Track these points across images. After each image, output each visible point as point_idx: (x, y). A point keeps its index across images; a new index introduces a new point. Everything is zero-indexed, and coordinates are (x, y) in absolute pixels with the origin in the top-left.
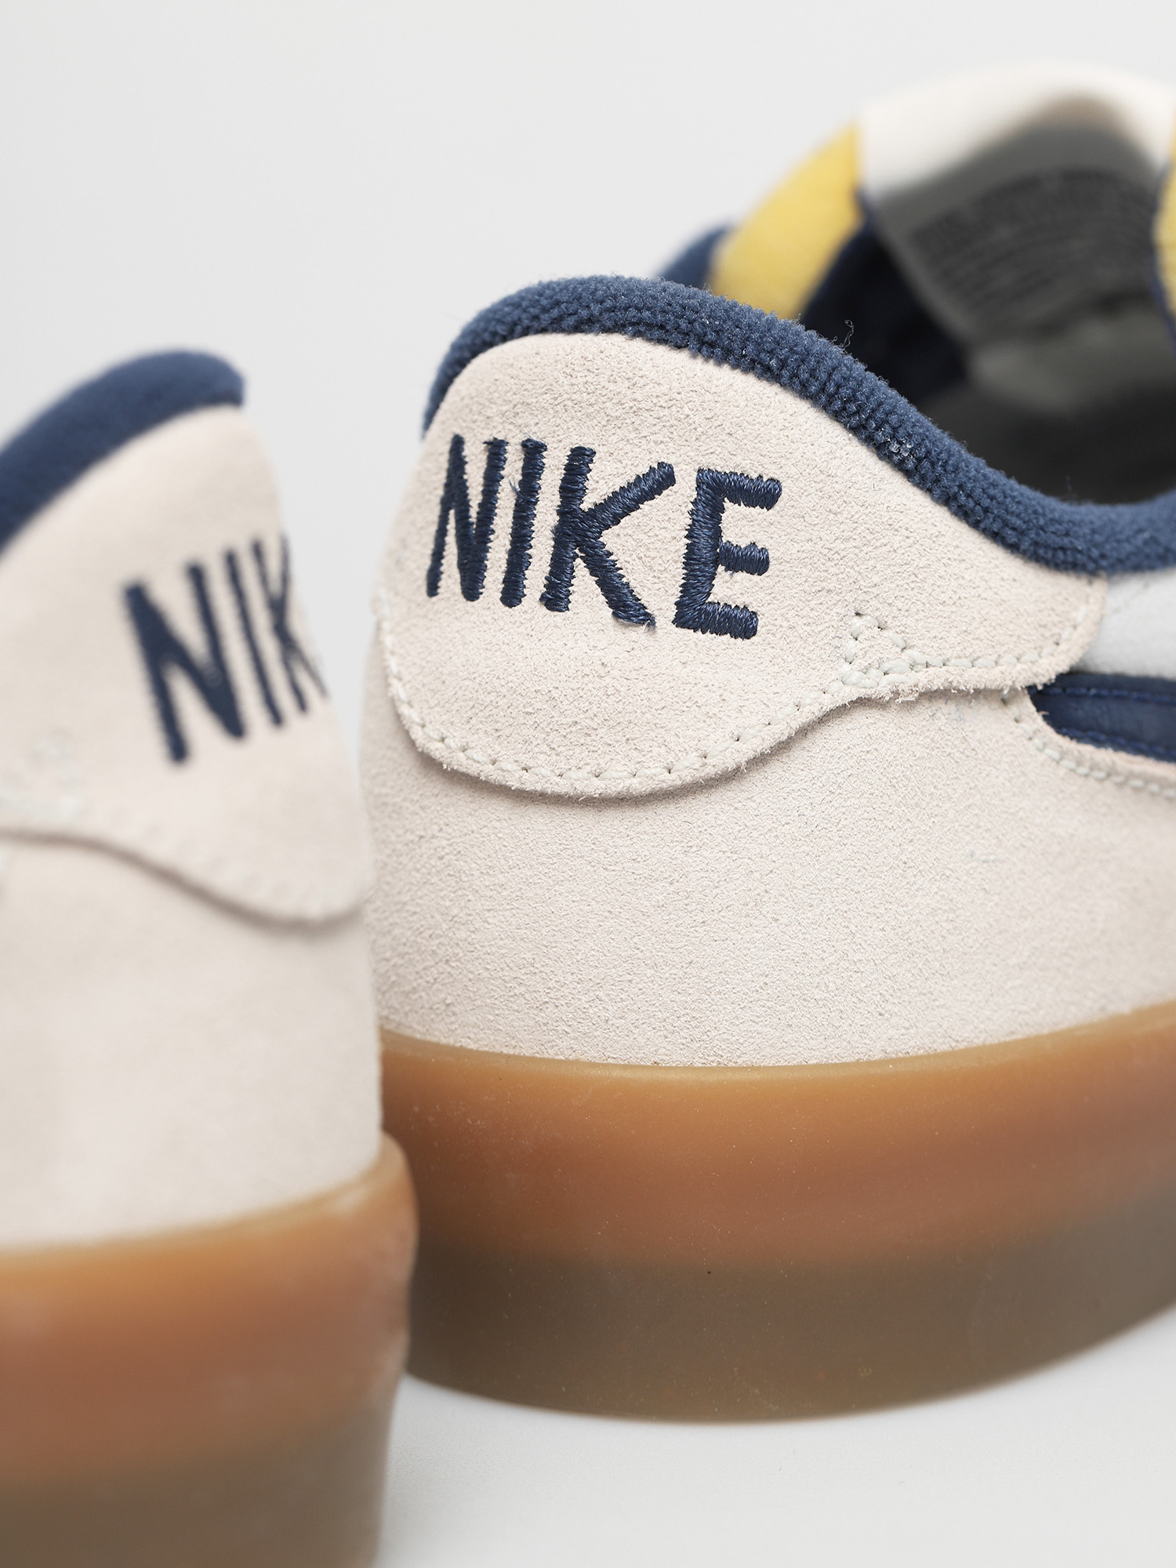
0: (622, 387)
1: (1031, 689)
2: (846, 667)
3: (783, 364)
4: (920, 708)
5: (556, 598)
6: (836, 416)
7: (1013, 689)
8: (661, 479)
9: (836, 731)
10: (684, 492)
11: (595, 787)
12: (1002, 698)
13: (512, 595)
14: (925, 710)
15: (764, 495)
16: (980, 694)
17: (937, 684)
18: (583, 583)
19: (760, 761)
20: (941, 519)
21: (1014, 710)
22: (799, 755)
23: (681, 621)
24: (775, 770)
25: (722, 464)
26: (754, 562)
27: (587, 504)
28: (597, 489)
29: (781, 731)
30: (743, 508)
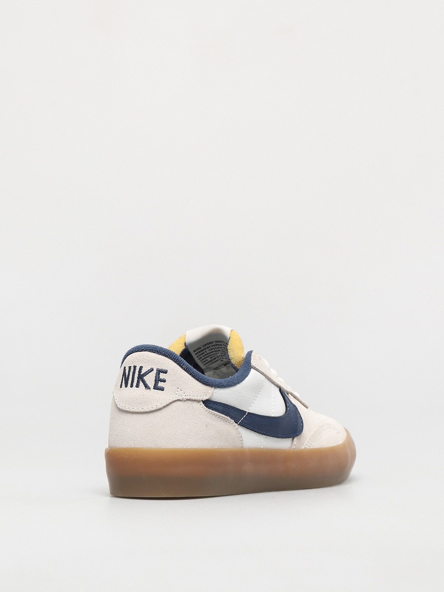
0: (147, 358)
1: (202, 401)
2: (176, 395)
3: (168, 355)
4: (186, 402)
5: (137, 386)
6: (175, 362)
7: (199, 400)
8: (152, 370)
9: (175, 404)
10: (155, 371)
11: (142, 411)
13: (132, 386)
14: (187, 402)
15: (165, 372)
16: (195, 400)
17: (189, 398)
18: (141, 384)
19: (164, 407)
20: (190, 377)
21: (200, 403)
22: (169, 407)
23: (154, 389)
24: (166, 409)
25: (160, 368)
26: (164, 381)
27: (142, 374)
28: (143, 372)
29: (167, 403)
30: (162, 374)
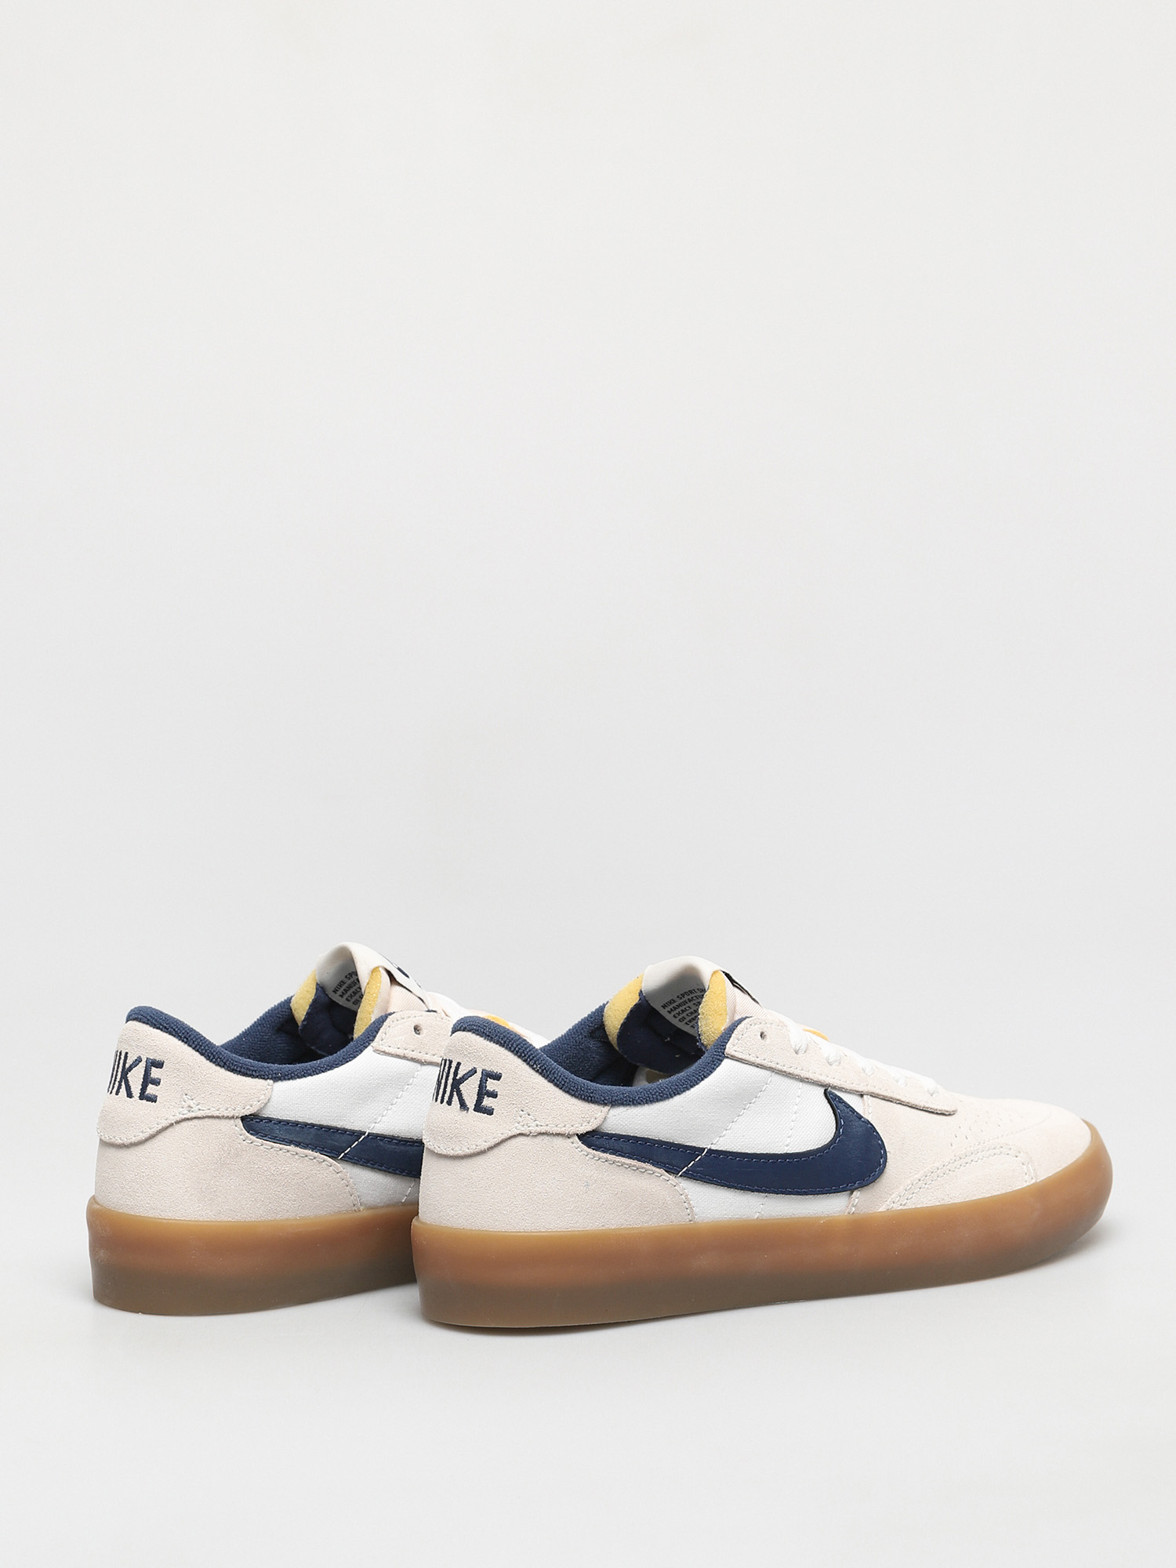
0: (467, 1047)
1: (577, 1135)
2: (517, 1124)
3: (505, 1042)
4: (538, 1137)
5: (449, 1103)
6: (519, 1057)
7: (569, 1134)
8: (473, 1072)
9: (513, 1141)
10: (478, 1075)
11: (452, 1153)
12: (569, 1136)
13: (442, 1102)
14: (541, 1138)
15: (498, 1077)
16: (558, 1134)
17: (543, 1131)
18: (455, 1098)
19: (491, 1148)
20: (551, 1086)
21: (571, 1140)
22: (503, 1147)
23: (475, 1110)
24: (496, 1151)
25: (488, 1069)
26: (494, 1095)
27: (457, 1078)
28: (461, 1073)
29: (497, 1140)
30: (492, 1080)
